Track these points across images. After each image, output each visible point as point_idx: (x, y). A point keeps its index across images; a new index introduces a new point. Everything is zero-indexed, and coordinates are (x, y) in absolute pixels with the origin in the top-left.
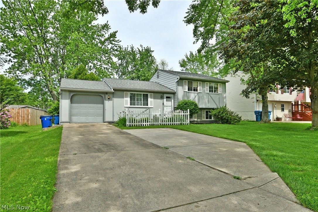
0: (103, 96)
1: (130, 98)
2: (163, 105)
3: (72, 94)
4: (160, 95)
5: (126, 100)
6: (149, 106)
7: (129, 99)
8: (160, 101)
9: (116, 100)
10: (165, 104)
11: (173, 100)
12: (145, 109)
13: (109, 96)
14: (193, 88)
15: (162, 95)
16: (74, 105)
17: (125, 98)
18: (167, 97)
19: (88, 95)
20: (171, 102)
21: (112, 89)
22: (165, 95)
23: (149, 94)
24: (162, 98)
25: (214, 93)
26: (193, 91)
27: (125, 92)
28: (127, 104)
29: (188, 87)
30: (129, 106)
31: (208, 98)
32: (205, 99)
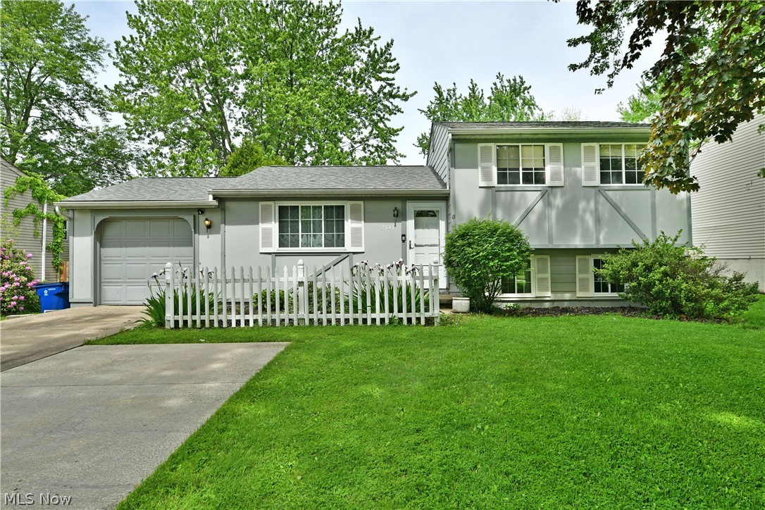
0: (190, 219)
1: (278, 224)
2: (404, 241)
3: (99, 219)
4: (390, 206)
5: (263, 229)
6: (348, 247)
7: (274, 226)
8: (389, 229)
9: (232, 232)
10: (411, 236)
11: (442, 224)
12: (334, 259)
13: (207, 220)
14: (521, 172)
15: (398, 205)
17: (263, 222)
18: (419, 214)
19: (149, 219)
20: (437, 231)
21: (211, 197)
22: (412, 207)
23: (348, 205)
24: (399, 216)
25: (624, 184)
26: (521, 184)
27: (261, 203)
28: (267, 242)
29: (498, 169)
30: (275, 248)
31: (596, 210)
32: (585, 211)
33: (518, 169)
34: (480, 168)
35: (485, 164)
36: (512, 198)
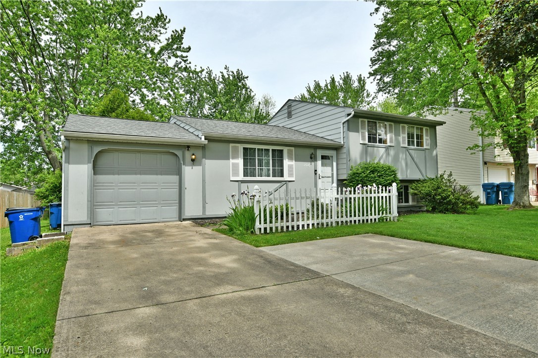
0: (179, 153)
1: (242, 160)
2: (316, 174)
3: (97, 149)
4: (309, 152)
5: (232, 163)
6: (286, 177)
7: (240, 162)
8: (308, 166)
9: (210, 164)
10: (319, 172)
11: (335, 164)
12: (278, 185)
13: (193, 155)
14: (378, 137)
15: (312, 151)
16: (101, 178)
17: (233, 158)
18: (323, 157)
19: (139, 152)
20: (330, 168)
22: (320, 153)
23: (286, 150)
24: (313, 158)
25: (416, 147)
26: (378, 144)
27: (231, 145)
28: (236, 173)
29: (369, 134)
30: (241, 177)
31: (406, 158)
33: (376, 135)
34: (360, 133)
35: (363, 131)
36: (373, 150)
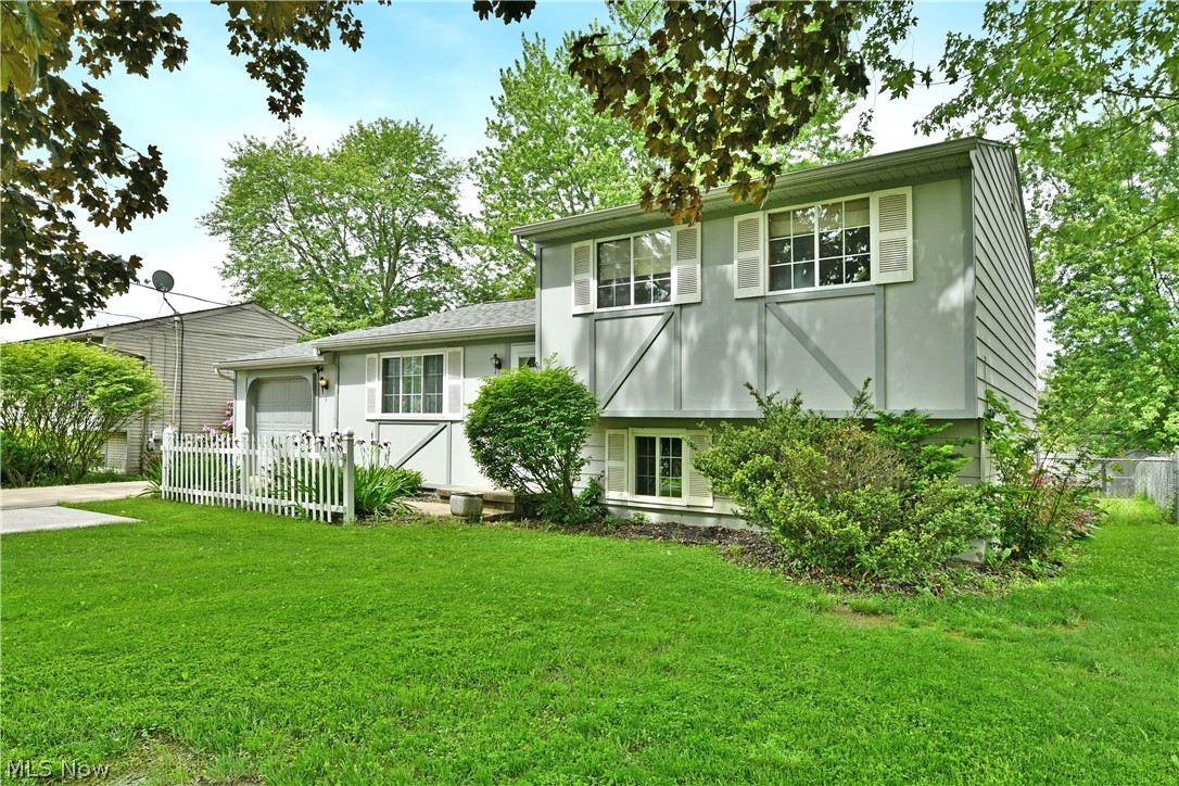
1: (381, 382)
3: (250, 381)
5: (368, 390)
6: (447, 413)
7: (378, 386)
9: (346, 392)
12: (431, 429)
13: (323, 378)
14: (632, 283)
15: (500, 350)
17: (369, 380)
21: (315, 353)
22: (517, 352)
23: (445, 352)
26: (633, 305)
27: (367, 356)
28: (372, 406)
29: (599, 284)
30: (379, 413)
31: (762, 343)
32: (738, 346)
33: (628, 280)
34: (573, 284)
35: (579, 277)
36: (621, 330)
